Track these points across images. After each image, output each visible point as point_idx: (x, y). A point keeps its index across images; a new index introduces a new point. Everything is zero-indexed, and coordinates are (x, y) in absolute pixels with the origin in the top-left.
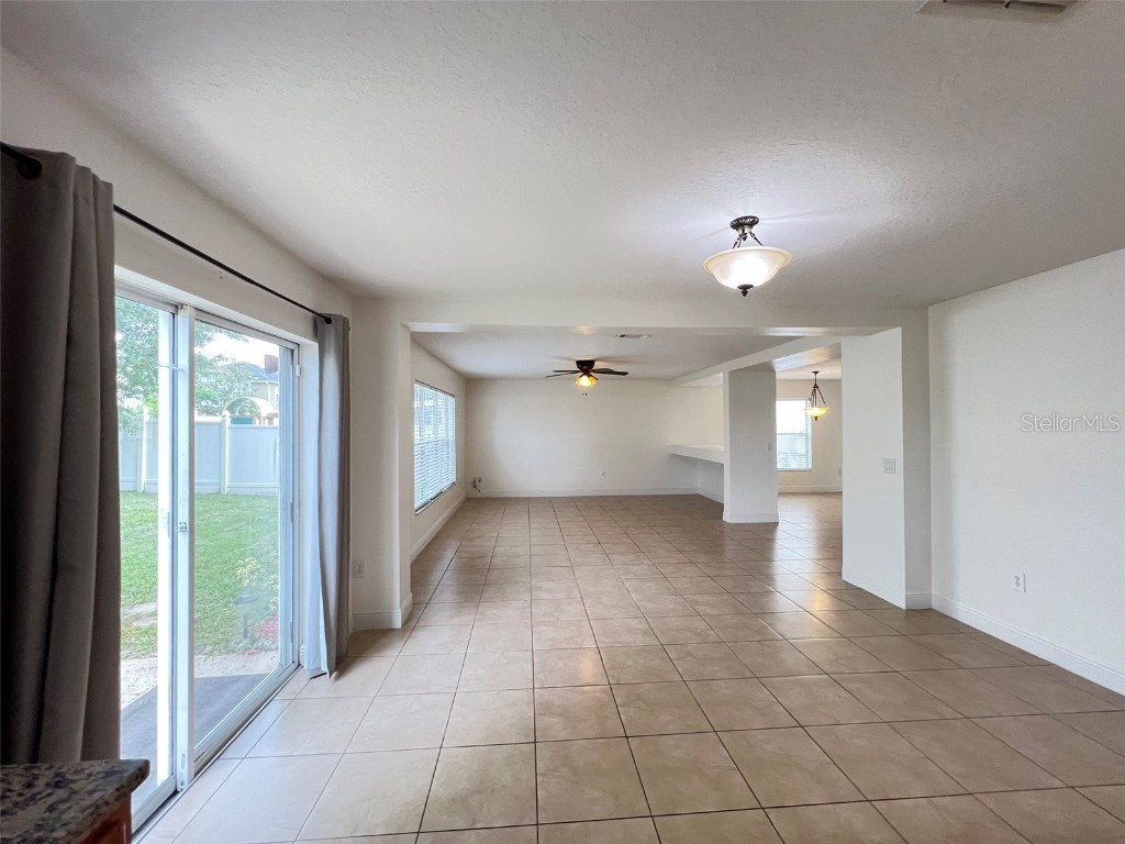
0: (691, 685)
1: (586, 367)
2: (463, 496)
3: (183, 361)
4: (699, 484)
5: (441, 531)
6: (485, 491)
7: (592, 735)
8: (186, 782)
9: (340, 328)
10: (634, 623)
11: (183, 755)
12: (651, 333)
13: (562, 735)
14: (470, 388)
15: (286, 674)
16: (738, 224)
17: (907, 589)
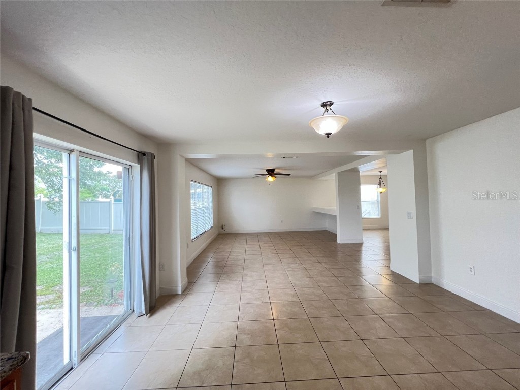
0: (312, 320)
1: (271, 172)
2: (217, 233)
3: (74, 175)
4: (326, 225)
5: (205, 249)
6: (227, 230)
7: (262, 343)
8: (76, 364)
9: (150, 158)
10: (288, 291)
11: (75, 352)
12: (298, 156)
13: (249, 343)
14: (219, 183)
15: (127, 315)
16: (324, 105)
17: (419, 274)
